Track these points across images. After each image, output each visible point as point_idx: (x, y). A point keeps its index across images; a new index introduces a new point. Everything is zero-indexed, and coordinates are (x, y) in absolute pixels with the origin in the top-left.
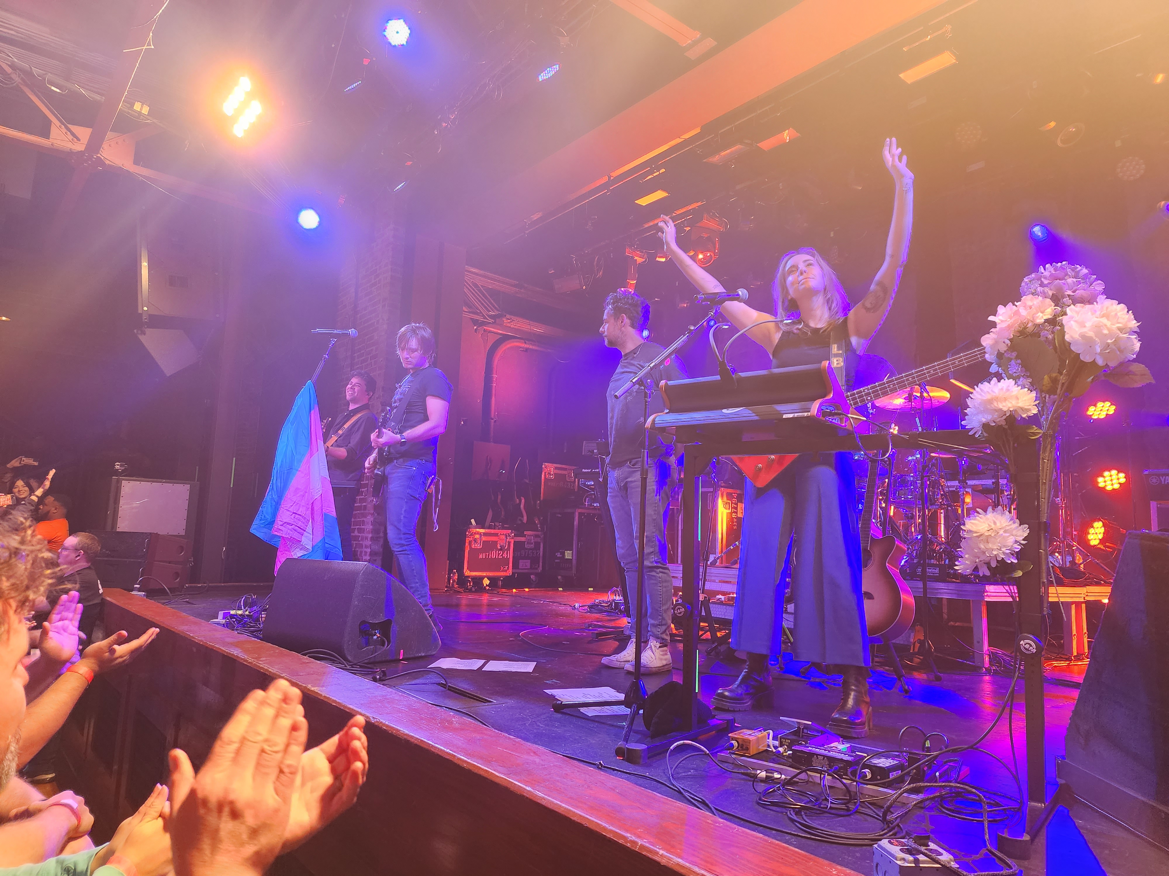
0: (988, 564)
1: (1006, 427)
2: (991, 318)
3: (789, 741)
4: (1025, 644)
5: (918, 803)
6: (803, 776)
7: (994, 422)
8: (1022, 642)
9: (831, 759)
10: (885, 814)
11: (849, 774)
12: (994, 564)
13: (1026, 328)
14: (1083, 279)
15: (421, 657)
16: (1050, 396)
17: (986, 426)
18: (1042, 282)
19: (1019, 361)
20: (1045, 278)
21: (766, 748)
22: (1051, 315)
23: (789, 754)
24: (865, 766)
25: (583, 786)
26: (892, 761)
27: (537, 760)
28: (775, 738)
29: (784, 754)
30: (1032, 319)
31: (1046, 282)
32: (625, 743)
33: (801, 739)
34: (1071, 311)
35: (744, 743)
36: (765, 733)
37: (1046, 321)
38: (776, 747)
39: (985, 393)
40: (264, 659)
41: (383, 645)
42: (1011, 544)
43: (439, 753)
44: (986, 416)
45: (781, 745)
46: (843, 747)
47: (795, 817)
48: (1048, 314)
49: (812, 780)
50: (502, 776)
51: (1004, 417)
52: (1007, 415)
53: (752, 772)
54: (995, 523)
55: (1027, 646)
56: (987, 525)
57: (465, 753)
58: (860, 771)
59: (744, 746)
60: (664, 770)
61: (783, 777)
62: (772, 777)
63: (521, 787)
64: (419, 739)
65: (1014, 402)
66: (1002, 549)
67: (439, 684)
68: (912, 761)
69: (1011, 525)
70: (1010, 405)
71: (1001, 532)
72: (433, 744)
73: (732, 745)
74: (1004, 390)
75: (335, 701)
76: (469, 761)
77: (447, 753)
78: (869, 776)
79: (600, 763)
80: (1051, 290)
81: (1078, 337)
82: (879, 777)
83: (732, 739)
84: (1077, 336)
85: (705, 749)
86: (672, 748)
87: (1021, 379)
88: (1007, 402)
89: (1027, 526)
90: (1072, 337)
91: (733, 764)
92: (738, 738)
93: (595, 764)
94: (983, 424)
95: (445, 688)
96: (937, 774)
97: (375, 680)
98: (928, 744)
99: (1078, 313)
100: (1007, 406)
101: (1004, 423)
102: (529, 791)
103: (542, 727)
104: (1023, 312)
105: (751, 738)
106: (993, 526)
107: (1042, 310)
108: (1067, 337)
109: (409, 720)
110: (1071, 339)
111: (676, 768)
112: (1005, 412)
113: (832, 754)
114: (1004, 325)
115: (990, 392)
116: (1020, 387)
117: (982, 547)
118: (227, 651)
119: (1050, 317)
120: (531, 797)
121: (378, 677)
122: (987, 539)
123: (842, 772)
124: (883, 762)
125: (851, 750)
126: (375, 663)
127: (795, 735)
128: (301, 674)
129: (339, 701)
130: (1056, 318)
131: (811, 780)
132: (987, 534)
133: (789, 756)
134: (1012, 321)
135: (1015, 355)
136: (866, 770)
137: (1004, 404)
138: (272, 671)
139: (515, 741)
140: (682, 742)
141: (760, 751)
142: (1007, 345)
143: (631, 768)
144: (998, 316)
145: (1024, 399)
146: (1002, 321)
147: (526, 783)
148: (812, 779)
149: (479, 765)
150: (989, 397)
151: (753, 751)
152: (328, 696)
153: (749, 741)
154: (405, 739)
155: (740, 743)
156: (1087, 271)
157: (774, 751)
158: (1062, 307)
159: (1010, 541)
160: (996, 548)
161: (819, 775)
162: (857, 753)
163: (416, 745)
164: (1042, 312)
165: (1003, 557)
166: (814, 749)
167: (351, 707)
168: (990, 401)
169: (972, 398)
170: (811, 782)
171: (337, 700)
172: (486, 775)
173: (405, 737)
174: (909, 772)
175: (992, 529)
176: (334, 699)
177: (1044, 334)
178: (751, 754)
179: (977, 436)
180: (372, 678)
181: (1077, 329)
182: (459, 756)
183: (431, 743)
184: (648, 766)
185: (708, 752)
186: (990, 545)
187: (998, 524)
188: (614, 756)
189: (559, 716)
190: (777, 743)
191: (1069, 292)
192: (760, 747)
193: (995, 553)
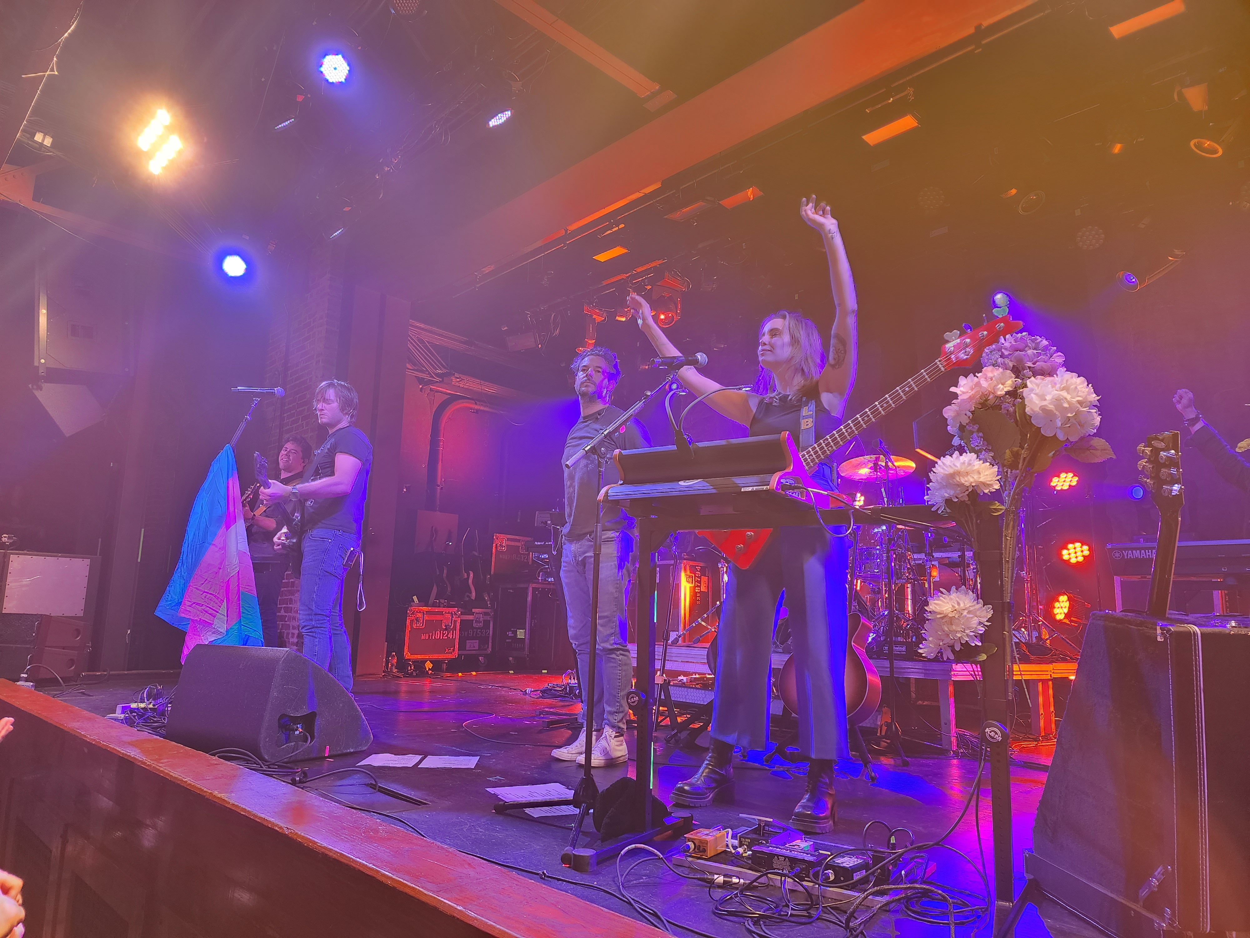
0: (952, 647)
1: (969, 503)
2: (953, 389)
3: (749, 841)
4: (990, 732)
5: (883, 906)
6: (763, 880)
7: (957, 498)
8: (987, 730)
9: (793, 861)
10: (848, 921)
11: (811, 876)
12: (958, 648)
13: (986, 400)
14: (1043, 351)
15: (351, 753)
16: (1012, 470)
17: (948, 501)
18: (1002, 353)
19: (981, 434)
20: (1006, 349)
21: (724, 849)
22: (1012, 387)
23: (749, 855)
24: (828, 867)
25: (521, 902)
26: (856, 860)
27: (472, 873)
28: (734, 837)
29: (744, 855)
30: (993, 391)
31: (1006, 353)
32: (572, 848)
33: (762, 838)
34: (1031, 384)
35: (701, 845)
36: (724, 832)
37: (1008, 393)
38: (735, 847)
39: (947, 467)
40: (165, 761)
41: (306, 741)
42: (975, 626)
43: (361, 869)
44: (948, 491)
45: (741, 845)
46: (805, 846)
47: (753, 929)
48: (1008, 386)
49: (773, 884)
50: (431, 894)
51: (967, 493)
52: (970, 491)
53: (709, 877)
54: (959, 604)
55: (992, 734)
56: (951, 606)
57: (389, 867)
58: (823, 872)
59: (701, 848)
60: (614, 878)
61: (742, 881)
62: (730, 882)
63: (452, 907)
64: (338, 853)
65: (976, 477)
66: (966, 632)
67: (367, 785)
68: (877, 859)
69: (975, 605)
70: (972, 480)
71: (965, 613)
72: (354, 858)
73: (688, 846)
74: (966, 464)
75: (244, 810)
76: (394, 877)
77: (369, 868)
78: (832, 878)
79: (543, 873)
80: (1011, 361)
81: (1039, 411)
82: (842, 879)
83: (689, 840)
84: (1037, 409)
85: (658, 853)
86: (622, 853)
87: (983, 452)
88: (969, 477)
89: (991, 606)
90: (1032, 410)
91: (689, 867)
92: (695, 839)
93: (538, 874)
94: (946, 500)
95: (375, 789)
96: (903, 872)
97: (294, 783)
98: (893, 840)
99: (1038, 385)
100: (968, 480)
101: (966, 499)
102: (460, 911)
103: (481, 832)
104: (984, 384)
105: (708, 838)
106: (957, 607)
107: (1003, 381)
108: (1027, 410)
109: (329, 830)
110: (1032, 413)
111: (627, 875)
112: (968, 487)
113: (794, 854)
114: (965, 397)
115: (952, 466)
116: (982, 462)
117: (946, 629)
118: (122, 751)
119: (1011, 389)
120: (462, 918)
121: (298, 779)
122: (951, 621)
123: (804, 874)
124: (848, 862)
125: (815, 848)
126: (296, 762)
127: (756, 834)
128: (208, 778)
129: (249, 809)
130: (1017, 390)
131: (771, 883)
132: (950, 615)
133: (748, 858)
134: (973, 392)
135: (977, 428)
136: (829, 871)
137: (966, 479)
138: (174, 775)
139: (449, 852)
140: (633, 846)
141: (719, 852)
142: (969, 417)
143: (578, 877)
144: (959, 388)
145: (986, 474)
146: (964, 393)
147: (457, 901)
148: (773, 882)
149: (405, 882)
150: (951, 471)
151: (710, 853)
152: (236, 804)
153: (706, 842)
154: (323, 853)
155: (697, 845)
156: (1048, 343)
157: (733, 851)
158: (1023, 379)
159: (975, 621)
160: (959, 630)
161: (779, 878)
162: (821, 852)
163: (335, 859)
164: (1003, 384)
165: (968, 639)
166: (775, 849)
167: (263, 816)
168: (952, 476)
169: (934, 472)
170: (772, 886)
171: (246, 808)
172: (412, 893)
173: (323, 850)
174: (873, 873)
175: (956, 610)
176: (244, 807)
177: (1005, 406)
178: (709, 856)
179: (939, 512)
180: (291, 780)
181: (1037, 402)
182: (383, 871)
183: (352, 857)
184: (596, 874)
185: (661, 856)
186: (954, 627)
187: (962, 605)
188: (560, 864)
189: (501, 818)
190: (736, 842)
191: (1030, 364)
192: (718, 848)
193: (959, 635)
